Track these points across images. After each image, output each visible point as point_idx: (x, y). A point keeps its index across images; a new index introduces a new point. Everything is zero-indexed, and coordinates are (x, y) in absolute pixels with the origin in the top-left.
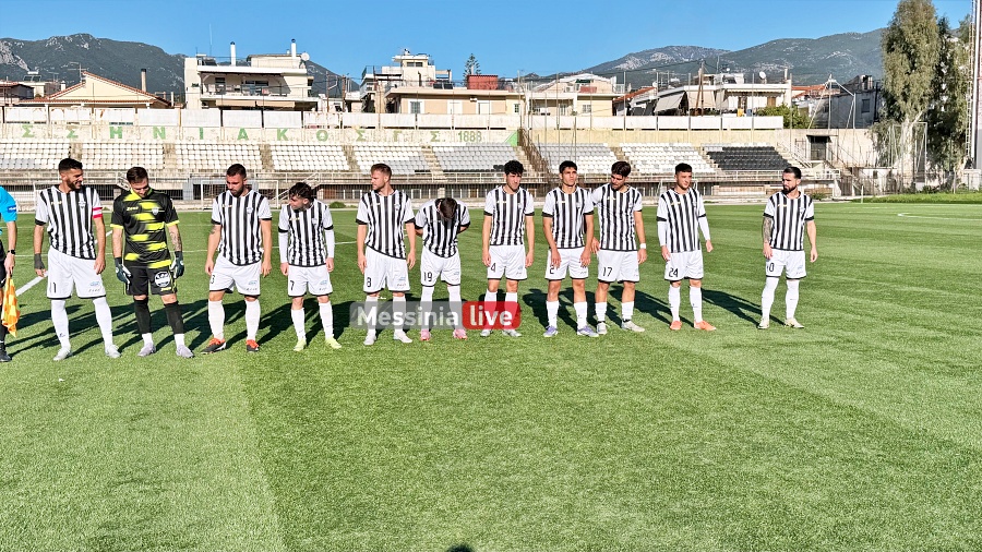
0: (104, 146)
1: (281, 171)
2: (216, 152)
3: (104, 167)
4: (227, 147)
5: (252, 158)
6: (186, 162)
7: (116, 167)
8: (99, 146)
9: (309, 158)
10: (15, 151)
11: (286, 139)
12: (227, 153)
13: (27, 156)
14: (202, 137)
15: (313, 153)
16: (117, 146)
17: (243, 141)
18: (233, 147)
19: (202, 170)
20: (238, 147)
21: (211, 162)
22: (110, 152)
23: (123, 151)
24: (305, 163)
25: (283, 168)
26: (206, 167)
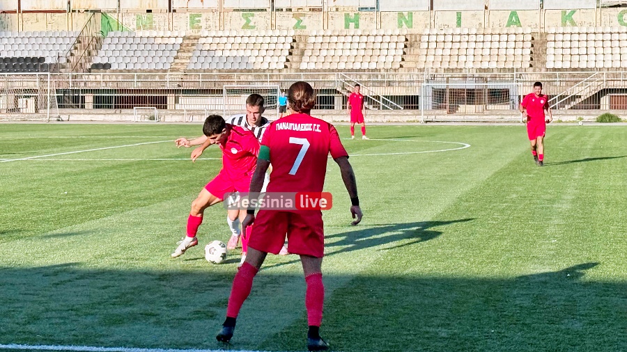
0: (335, 39)
1: (555, 69)
2: (473, 45)
3: (327, 66)
4: (488, 38)
5: (519, 52)
6: (431, 58)
7: (342, 66)
8: (328, 40)
9: (600, 51)
10: (229, 46)
11: (573, 24)
12: (488, 45)
13: (241, 53)
14: (459, 24)
15: (608, 44)
16: (349, 39)
17: (513, 29)
18: (497, 38)
19: (448, 70)
20: (504, 38)
21: (463, 58)
22: (341, 46)
23: (356, 46)
24: (593, 57)
25: (559, 65)
26: (454, 66)
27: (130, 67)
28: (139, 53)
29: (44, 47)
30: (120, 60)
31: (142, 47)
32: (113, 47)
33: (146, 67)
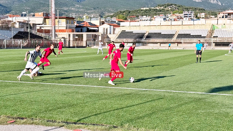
27: (223, 37)
28: (224, 34)
29: (200, 33)
30: (220, 35)
31: (224, 32)
32: (217, 32)
33: (226, 37)
